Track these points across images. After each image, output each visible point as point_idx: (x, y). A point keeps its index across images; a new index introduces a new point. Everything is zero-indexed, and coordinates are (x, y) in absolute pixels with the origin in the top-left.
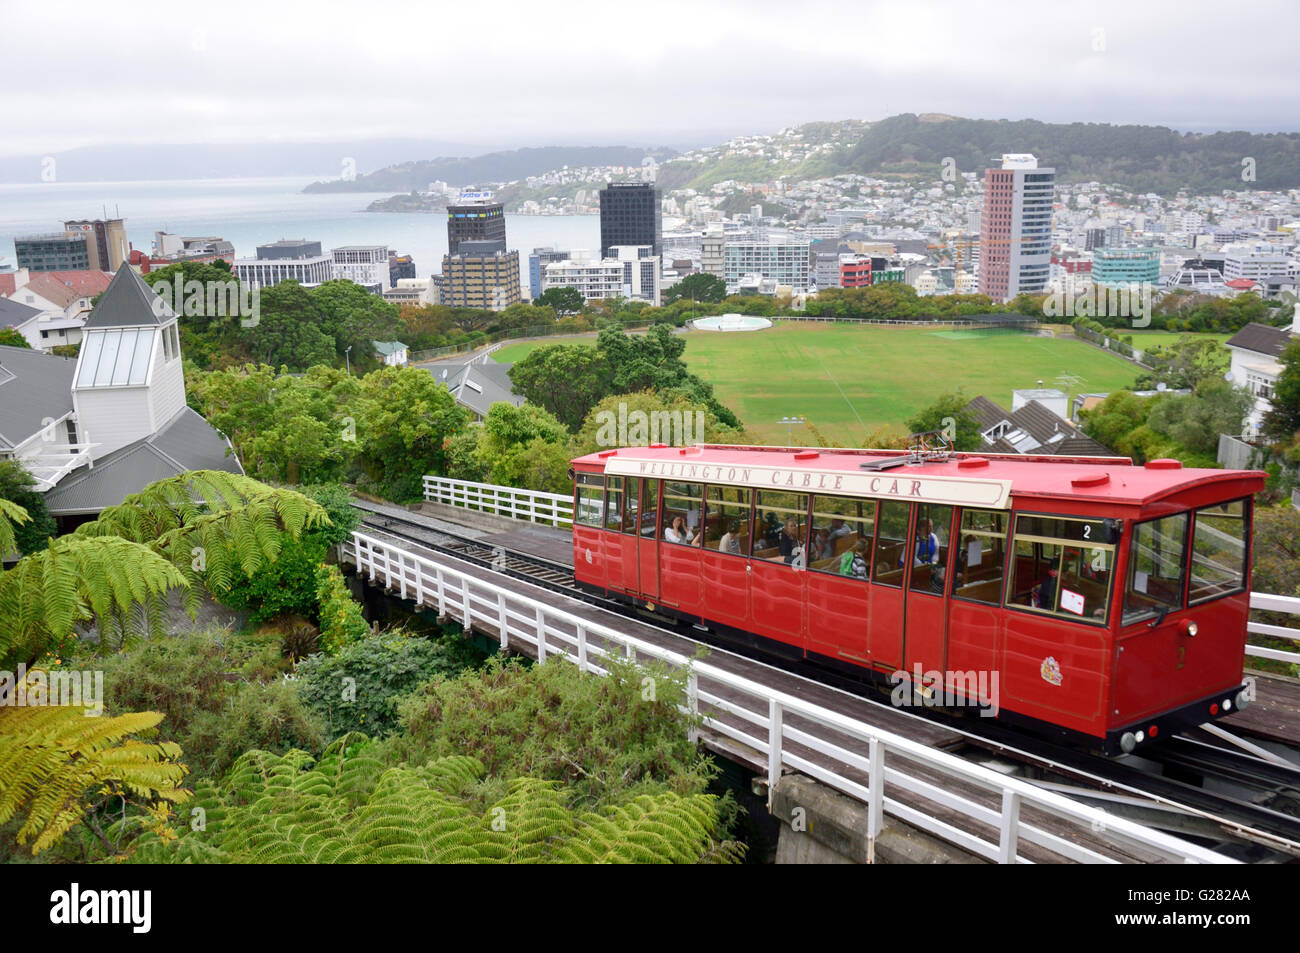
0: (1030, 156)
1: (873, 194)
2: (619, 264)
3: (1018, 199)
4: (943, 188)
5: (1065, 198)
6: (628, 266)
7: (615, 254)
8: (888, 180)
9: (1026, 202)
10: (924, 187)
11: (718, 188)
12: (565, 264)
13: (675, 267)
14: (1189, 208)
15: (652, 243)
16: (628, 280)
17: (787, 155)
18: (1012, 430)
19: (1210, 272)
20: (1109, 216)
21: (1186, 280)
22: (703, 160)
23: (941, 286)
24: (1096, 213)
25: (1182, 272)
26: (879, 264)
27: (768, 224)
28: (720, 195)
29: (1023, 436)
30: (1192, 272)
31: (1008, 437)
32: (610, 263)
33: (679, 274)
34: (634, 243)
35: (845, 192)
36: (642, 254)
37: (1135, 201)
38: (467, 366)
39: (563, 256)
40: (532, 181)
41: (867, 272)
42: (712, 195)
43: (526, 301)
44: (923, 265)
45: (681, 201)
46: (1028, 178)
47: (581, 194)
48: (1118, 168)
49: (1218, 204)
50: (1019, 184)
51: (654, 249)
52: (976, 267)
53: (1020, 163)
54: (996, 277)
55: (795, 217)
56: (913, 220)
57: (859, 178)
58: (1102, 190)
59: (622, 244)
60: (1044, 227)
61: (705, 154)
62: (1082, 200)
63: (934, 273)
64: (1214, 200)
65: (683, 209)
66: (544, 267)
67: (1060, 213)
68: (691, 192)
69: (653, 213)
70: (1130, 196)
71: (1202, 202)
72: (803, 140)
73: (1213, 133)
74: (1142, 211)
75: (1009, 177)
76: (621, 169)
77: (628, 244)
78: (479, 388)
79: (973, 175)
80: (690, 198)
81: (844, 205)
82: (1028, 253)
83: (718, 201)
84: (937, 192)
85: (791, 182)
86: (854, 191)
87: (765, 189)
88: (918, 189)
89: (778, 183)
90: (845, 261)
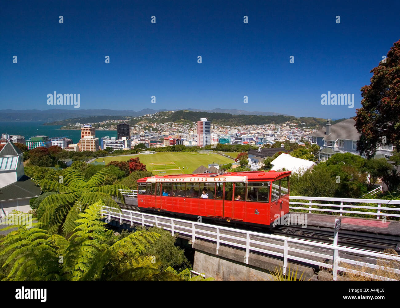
0: (206, 118)
1: (175, 126)
2: (122, 141)
5: (212, 127)
6: (124, 141)
7: (121, 139)
8: (178, 123)
9: (205, 127)
14: (235, 129)
15: (129, 136)
16: (124, 144)
17: (157, 118)
19: (240, 140)
20: (221, 130)
21: (236, 142)
23: (190, 144)
24: (218, 130)
26: (177, 140)
27: (154, 132)
30: (237, 140)
32: (120, 140)
34: (125, 136)
35: (169, 126)
36: (127, 138)
37: (225, 127)
40: (101, 123)
41: (175, 141)
42: (141, 126)
44: (186, 140)
45: (135, 127)
46: (206, 123)
47: (112, 126)
48: (222, 121)
49: (240, 128)
50: (204, 124)
52: (196, 140)
53: (204, 120)
55: (159, 131)
56: (183, 131)
57: (172, 123)
58: (219, 125)
59: (122, 136)
60: (209, 132)
61: (140, 118)
62: (215, 127)
63: (188, 142)
64: (239, 127)
65: (135, 129)
66: (104, 142)
67: (212, 129)
68: (137, 126)
69: (129, 130)
70: (224, 126)
71: (237, 127)
72: (160, 115)
73: (238, 115)
74: (227, 129)
75: (202, 123)
76: (121, 120)
79: (195, 122)
80: (137, 127)
81: (169, 128)
83: (143, 127)
84: (188, 126)
85: (158, 123)
86: (171, 126)
87: (153, 125)
88: (184, 125)
89: (155, 124)
90: (170, 139)
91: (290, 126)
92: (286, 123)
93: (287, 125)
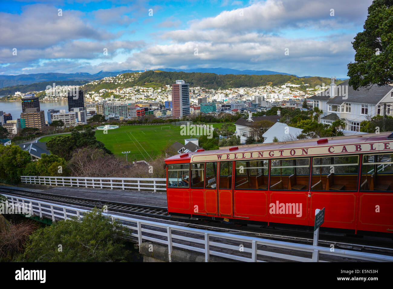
0: (183, 80)
1: (143, 91)
2: (74, 113)
3: (181, 91)
4: (161, 89)
5: (192, 91)
6: (77, 113)
7: (73, 110)
8: (147, 87)
9: (183, 92)
10: (157, 89)
11: (101, 91)
12: (58, 114)
13: (90, 113)
14: (221, 93)
15: (83, 107)
16: (77, 117)
17: (120, 82)
18: (185, 149)
19: (228, 108)
20: (203, 95)
21: (222, 110)
22: (96, 84)
23: (163, 115)
24: (200, 95)
25: (222, 108)
26: (146, 109)
27: (115, 100)
28: (102, 93)
29: (188, 151)
30: (223, 108)
31: (185, 151)
32: (72, 113)
33: (92, 115)
34: (78, 107)
35: (136, 91)
36: (80, 110)
37: (209, 91)
38: (31, 144)
39: (58, 111)
40: (47, 91)
41: (143, 112)
42: (99, 93)
43: (47, 125)
44: (158, 109)
45: (91, 95)
46: (183, 86)
48: (204, 84)
49: (228, 91)
50: (180, 88)
51: (84, 108)
52: (172, 109)
53: (180, 82)
54: (177, 112)
55: (123, 98)
56: (154, 98)
57: (139, 87)
58: (201, 89)
59: (75, 107)
60: (188, 98)
61: (97, 82)
62: (196, 92)
63: (161, 111)
64: (227, 91)
65: (91, 97)
66: (52, 115)
67: (191, 94)
68: (93, 92)
69: (83, 98)
70: (207, 90)
71: (224, 92)
72: (124, 78)
74: (211, 94)
75: (178, 86)
77: (76, 107)
78: (35, 150)
79: (169, 86)
80: (93, 94)
81: (136, 95)
82: (184, 105)
83: (101, 95)
84: (160, 90)
85: (121, 89)
86: (138, 91)
87: (114, 91)
88: (155, 90)
89: (117, 89)
90: (137, 109)
91: (291, 88)
92: (286, 84)
93: (287, 87)
